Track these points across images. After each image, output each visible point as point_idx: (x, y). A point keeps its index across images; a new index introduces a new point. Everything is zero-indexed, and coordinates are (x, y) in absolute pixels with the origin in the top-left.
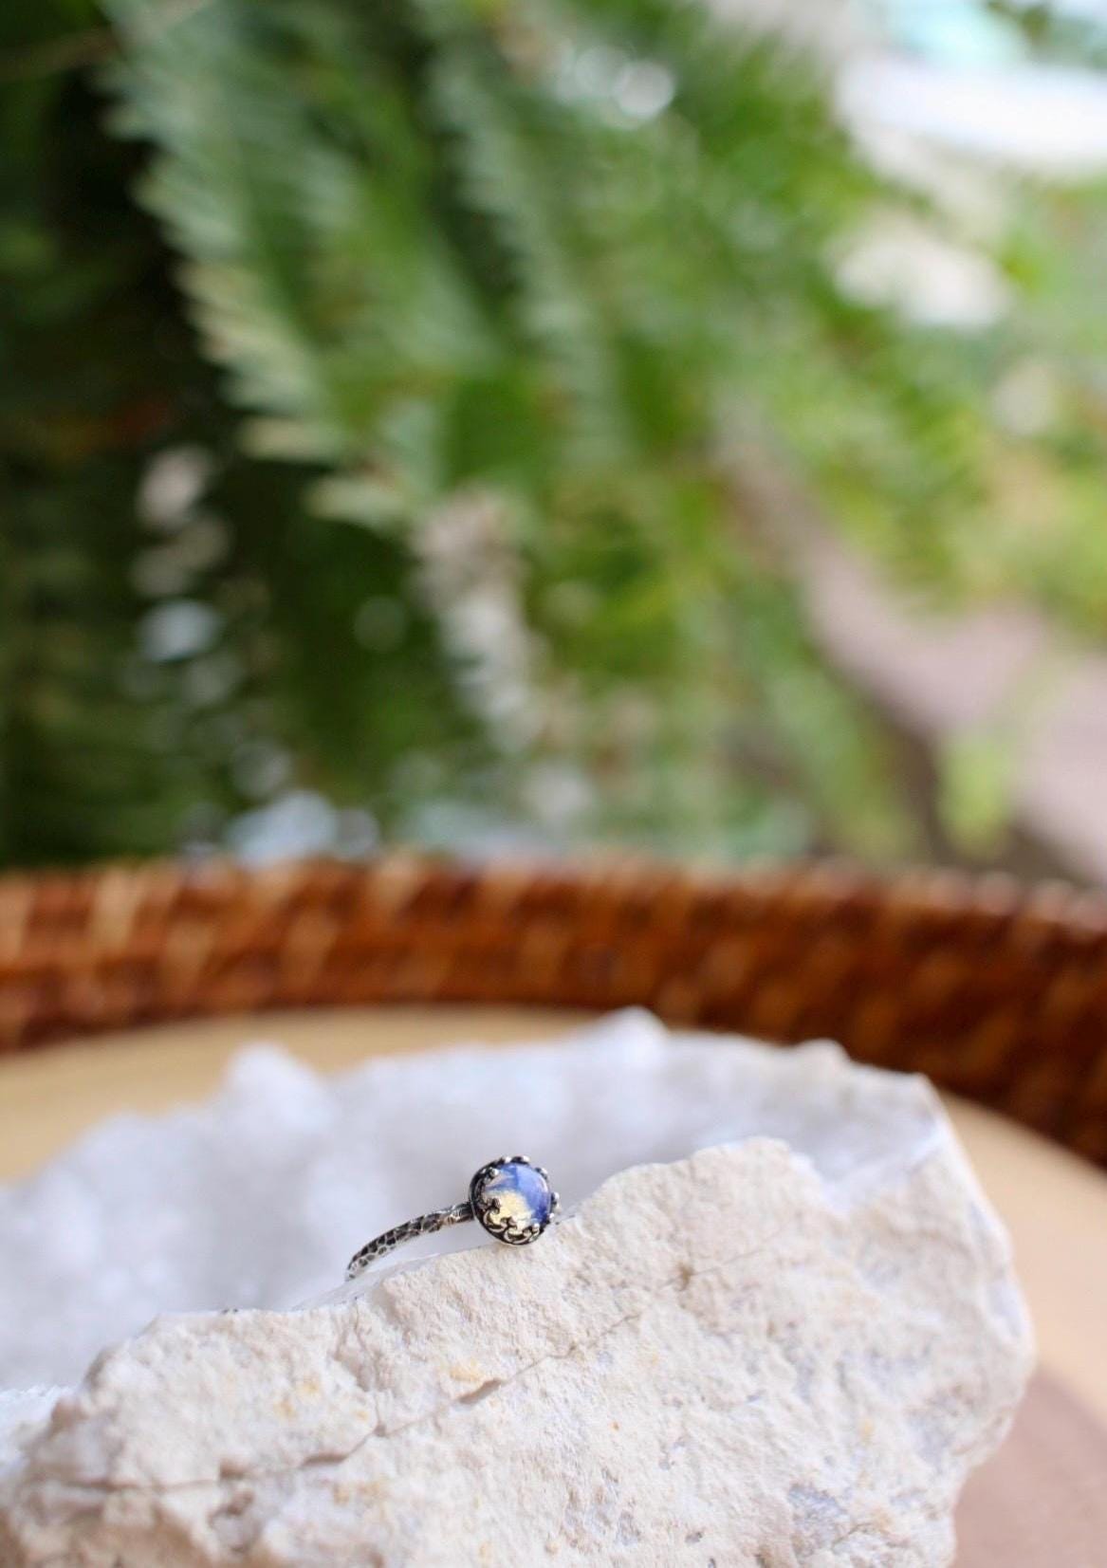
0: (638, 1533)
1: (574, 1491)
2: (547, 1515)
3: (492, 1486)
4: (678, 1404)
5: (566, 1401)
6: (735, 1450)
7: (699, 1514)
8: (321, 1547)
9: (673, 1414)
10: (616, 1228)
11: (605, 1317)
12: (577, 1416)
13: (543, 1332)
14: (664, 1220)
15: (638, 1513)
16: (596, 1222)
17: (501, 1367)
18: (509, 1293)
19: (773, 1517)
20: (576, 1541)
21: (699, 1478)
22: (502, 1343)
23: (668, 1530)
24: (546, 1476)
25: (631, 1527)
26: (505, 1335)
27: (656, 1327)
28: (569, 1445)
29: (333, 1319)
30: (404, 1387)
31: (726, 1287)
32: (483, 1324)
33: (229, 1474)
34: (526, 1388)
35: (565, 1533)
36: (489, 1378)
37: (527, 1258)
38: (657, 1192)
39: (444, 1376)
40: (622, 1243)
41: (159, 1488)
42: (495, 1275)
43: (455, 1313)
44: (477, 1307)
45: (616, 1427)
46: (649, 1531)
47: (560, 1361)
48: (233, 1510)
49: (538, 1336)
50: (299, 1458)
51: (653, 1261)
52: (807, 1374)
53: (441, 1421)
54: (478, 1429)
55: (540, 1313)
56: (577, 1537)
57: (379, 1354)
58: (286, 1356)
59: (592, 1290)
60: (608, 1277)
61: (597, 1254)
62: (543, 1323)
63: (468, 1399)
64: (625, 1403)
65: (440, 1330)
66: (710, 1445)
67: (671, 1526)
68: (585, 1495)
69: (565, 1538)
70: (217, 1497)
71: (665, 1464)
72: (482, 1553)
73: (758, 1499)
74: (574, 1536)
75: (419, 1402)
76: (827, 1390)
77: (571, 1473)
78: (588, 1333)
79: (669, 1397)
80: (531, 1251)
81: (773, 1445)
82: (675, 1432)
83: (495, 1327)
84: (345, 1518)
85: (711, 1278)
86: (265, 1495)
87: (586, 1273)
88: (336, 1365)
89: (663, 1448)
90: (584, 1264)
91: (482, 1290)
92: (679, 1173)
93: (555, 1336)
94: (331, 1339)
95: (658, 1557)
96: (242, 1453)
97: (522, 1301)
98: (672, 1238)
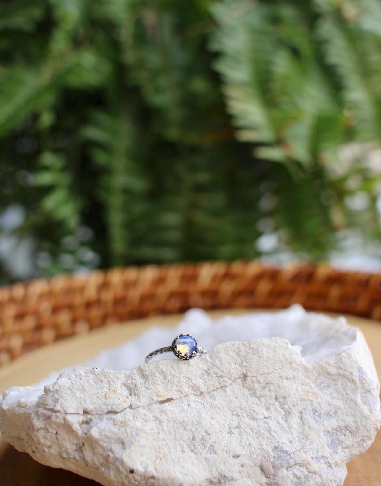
0: (216, 452)
1: (194, 435)
2: (184, 441)
3: (165, 429)
4: (238, 416)
5: (196, 408)
6: (256, 433)
7: (239, 450)
8: (107, 436)
9: (235, 419)
10: (220, 360)
11: (214, 385)
12: (199, 413)
13: (191, 387)
14: (238, 358)
15: (216, 446)
16: (213, 356)
17: (174, 395)
18: (180, 373)
19: (266, 456)
20: (193, 450)
21: (241, 439)
22: (175, 388)
23: (227, 453)
24: (185, 429)
25: (213, 449)
26: (177, 386)
27: (233, 391)
28: (194, 421)
29: (125, 374)
30: (141, 396)
31: (259, 382)
32: (170, 381)
33: (85, 412)
34: (182, 402)
35: (190, 447)
36: (169, 397)
37: (188, 364)
38: (236, 350)
39: (154, 394)
40: (222, 364)
41: (66, 413)
42: (176, 367)
43: (161, 377)
44: (168, 376)
45: (213, 419)
46: (220, 452)
47: (196, 396)
48: (87, 423)
49: (189, 388)
50: (106, 411)
51: (232, 370)
52: (288, 414)
53: (150, 407)
54: (162, 411)
55: (190, 381)
56: (194, 449)
57: (136, 386)
58: (109, 382)
59: (210, 377)
60: (216, 373)
61: (213, 366)
62: (192, 384)
63: (162, 402)
64: (218, 412)
65: (156, 381)
66: (248, 430)
67: (228, 452)
68: (198, 437)
69: (189, 449)
70: (81, 418)
71: (230, 433)
72: (159, 448)
73: (262, 449)
74: (192, 448)
75: (144, 400)
76: (295, 420)
77: (194, 430)
78: (208, 389)
79: (235, 413)
80: (189, 362)
81: (270, 433)
82: (235, 424)
83: (173, 383)
84: (115, 429)
85: (253, 378)
86: (95, 420)
87: (208, 371)
88: (123, 387)
89: (230, 428)
90: (208, 368)
91: (171, 371)
92: (244, 344)
93: (195, 389)
94: (124, 379)
95: (221, 460)
96: (90, 407)
97: (184, 376)
98: (240, 365)
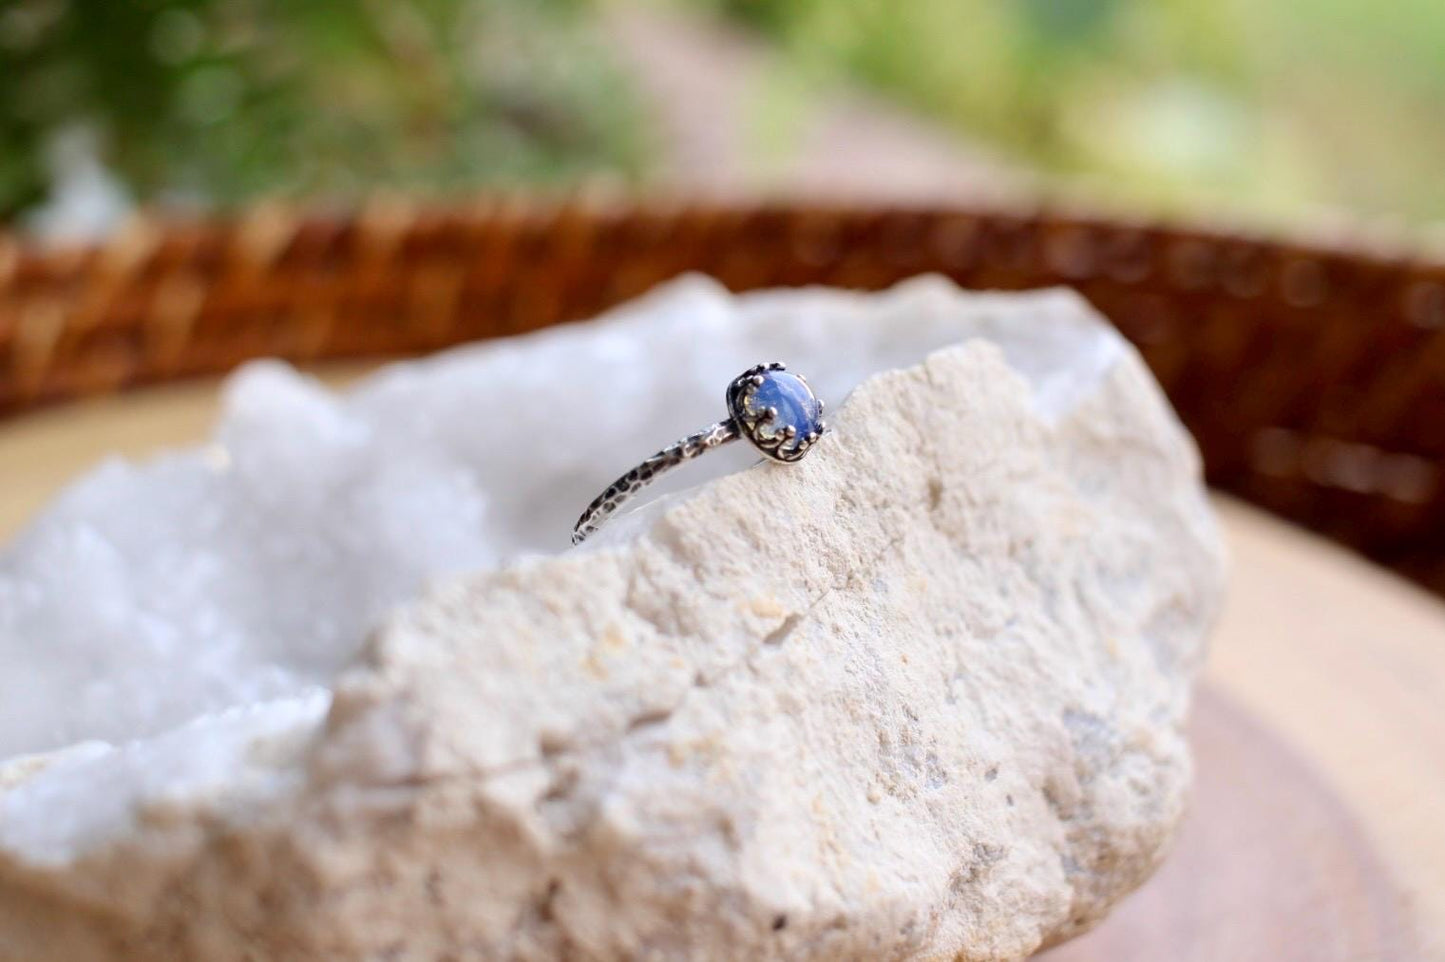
0: (944, 774)
1: (883, 732)
2: (864, 762)
3: (812, 734)
4: (949, 633)
5: (857, 635)
6: (1007, 679)
7: (995, 749)
8: (669, 820)
9: (947, 644)
10: (870, 440)
11: (873, 541)
12: (870, 651)
13: (824, 560)
14: (910, 431)
15: (940, 752)
16: (852, 436)
17: (797, 602)
18: (789, 517)
19: (1054, 745)
20: (891, 789)
21: (983, 711)
22: (793, 575)
23: (968, 768)
24: (855, 720)
25: (937, 768)
26: (794, 564)
27: (917, 550)
28: (870, 682)
29: (618, 561)
30: (712, 630)
31: (972, 503)
32: (771, 553)
33: (550, 749)
34: (819, 622)
35: (882, 781)
36: (787, 613)
37: (797, 478)
38: (900, 401)
39: (748, 614)
40: (879, 458)
41: (477, 774)
42: (771, 496)
43: (742, 544)
44: (763, 534)
45: (905, 661)
46: (953, 771)
47: (841, 592)
48: (554, 795)
49: (820, 565)
50: (621, 721)
51: (908, 477)
52: (1051, 593)
53: (756, 663)
54: (791, 669)
55: (819, 538)
56: (893, 784)
57: (675, 597)
58: (579, 609)
59: (858, 512)
60: (872, 496)
61: (858, 470)
62: (826, 550)
63: (775, 638)
64: (907, 635)
65: (732, 562)
66: (986, 676)
67: (971, 764)
68: (894, 737)
69: (882, 785)
70: (540, 779)
71: (951, 699)
72: (816, 809)
73: (1037, 728)
74: (890, 783)
75: (729, 647)
76: (1070, 610)
77: (878, 714)
78: (861, 561)
79: (941, 626)
80: (801, 470)
81: (1038, 671)
82: (951, 663)
83: (784, 556)
84: (686, 781)
85: (960, 494)
86: (592, 769)
87: (850, 493)
88: (631, 615)
89: (946, 681)
90: (847, 482)
91: (764, 516)
92: (915, 378)
93: (835, 565)
94: (619, 585)
95: (966, 798)
96: (561, 723)
97: (803, 526)
98: (920, 451)
